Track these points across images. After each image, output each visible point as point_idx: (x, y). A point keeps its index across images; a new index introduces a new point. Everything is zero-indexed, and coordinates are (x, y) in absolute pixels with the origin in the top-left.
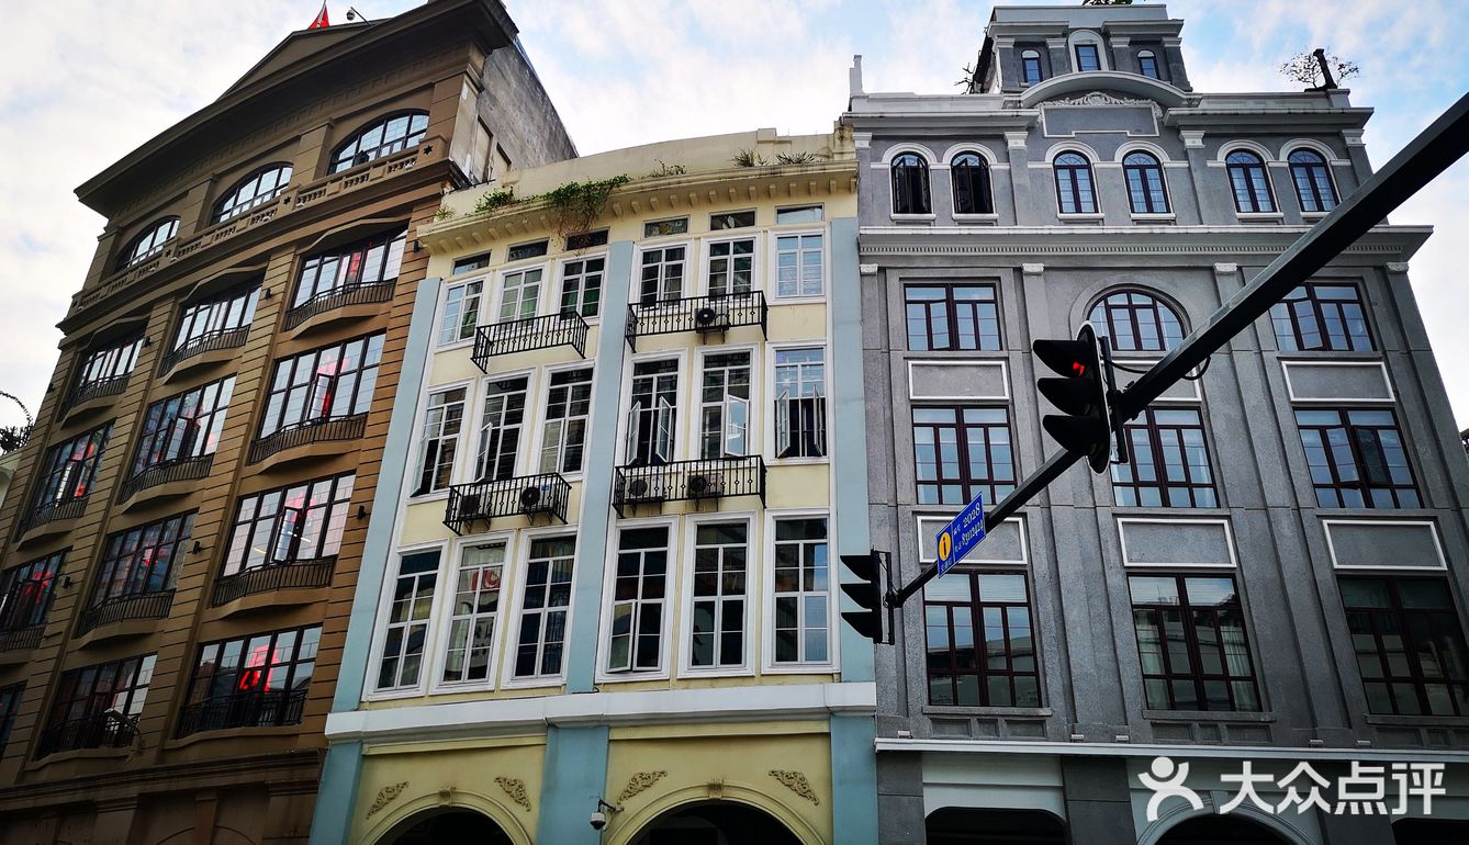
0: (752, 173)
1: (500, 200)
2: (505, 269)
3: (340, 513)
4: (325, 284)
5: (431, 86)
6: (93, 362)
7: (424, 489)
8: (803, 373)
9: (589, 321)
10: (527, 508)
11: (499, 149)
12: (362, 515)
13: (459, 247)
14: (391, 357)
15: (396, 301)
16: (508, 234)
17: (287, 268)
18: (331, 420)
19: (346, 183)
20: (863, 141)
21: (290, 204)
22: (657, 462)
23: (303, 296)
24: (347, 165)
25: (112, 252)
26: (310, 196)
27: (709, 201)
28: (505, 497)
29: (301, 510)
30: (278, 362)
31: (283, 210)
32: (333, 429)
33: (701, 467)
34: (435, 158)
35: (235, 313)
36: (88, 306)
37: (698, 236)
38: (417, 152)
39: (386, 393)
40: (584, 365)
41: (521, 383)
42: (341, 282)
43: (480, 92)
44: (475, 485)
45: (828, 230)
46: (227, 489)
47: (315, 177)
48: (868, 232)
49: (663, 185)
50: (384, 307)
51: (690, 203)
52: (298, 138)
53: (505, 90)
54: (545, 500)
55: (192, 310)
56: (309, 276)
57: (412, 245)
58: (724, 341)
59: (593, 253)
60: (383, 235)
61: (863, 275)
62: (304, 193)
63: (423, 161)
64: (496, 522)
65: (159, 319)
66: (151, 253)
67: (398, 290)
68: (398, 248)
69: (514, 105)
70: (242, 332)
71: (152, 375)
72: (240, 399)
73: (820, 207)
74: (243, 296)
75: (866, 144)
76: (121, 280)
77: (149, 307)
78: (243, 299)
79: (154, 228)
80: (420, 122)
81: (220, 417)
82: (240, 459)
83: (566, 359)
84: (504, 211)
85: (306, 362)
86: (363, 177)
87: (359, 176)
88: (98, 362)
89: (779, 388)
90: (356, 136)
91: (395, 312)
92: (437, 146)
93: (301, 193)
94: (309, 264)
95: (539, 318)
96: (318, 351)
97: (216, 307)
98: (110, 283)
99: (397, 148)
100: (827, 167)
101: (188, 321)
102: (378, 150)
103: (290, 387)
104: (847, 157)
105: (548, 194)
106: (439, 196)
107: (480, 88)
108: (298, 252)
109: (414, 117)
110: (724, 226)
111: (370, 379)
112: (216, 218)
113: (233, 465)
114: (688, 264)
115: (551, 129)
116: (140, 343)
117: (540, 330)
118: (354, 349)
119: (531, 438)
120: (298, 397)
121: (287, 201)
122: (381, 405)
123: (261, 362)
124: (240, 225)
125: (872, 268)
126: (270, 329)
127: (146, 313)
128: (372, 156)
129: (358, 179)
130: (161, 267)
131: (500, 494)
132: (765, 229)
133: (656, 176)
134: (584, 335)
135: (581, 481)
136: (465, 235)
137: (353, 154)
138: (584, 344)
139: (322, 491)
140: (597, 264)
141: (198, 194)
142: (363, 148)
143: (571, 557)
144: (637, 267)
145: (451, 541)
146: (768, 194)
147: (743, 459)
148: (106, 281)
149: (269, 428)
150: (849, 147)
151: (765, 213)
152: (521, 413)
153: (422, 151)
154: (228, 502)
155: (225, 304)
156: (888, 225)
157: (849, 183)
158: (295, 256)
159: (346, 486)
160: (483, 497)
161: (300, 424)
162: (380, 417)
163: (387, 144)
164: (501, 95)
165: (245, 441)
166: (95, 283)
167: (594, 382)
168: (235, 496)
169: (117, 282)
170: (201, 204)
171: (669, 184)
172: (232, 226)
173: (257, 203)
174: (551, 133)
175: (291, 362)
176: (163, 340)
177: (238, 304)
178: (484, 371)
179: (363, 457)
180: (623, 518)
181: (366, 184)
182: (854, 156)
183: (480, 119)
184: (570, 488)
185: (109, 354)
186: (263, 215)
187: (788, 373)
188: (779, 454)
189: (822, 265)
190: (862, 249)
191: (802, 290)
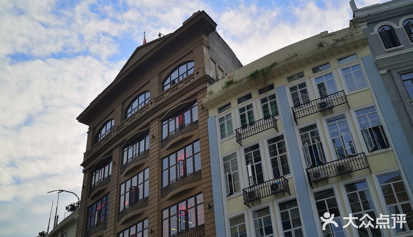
0: (324, 49)
1: (229, 83)
2: (238, 107)
3: (201, 209)
4: (172, 129)
5: (192, 51)
6: (95, 175)
7: (231, 193)
8: (369, 117)
9: (276, 118)
10: (275, 192)
11: (219, 67)
12: (210, 207)
13: (219, 103)
14: (204, 148)
15: (200, 128)
16: (236, 94)
17: (157, 126)
18: (187, 175)
19: (171, 92)
20: (364, 26)
21: (153, 104)
22: (320, 164)
23: (165, 135)
24: (169, 86)
25: (93, 136)
26: (159, 100)
27: (310, 63)
28: (264, 189)
29: (186, 210)
30: (162, 159)
31: (151, 107)
32: (190, 178)
33: (340, 162)
34: (201, 75)
35: (142, 146)
36: (90, 156)
37: (310, 77)
38: (194, 75)
39: (206, 161)
40: (280, 134)
41: (257, 146)
42: (178, 127)
43: (209, 49)
44: (250, 188)
45: (361, 62)
46: (156, 208)
47: (159, 93)
48: (379, 58)
49: (291, 62)
50: (196, 131)
51: (302, 66)
52: (149, 81)
53: (215, 46)
54: (281, 187)
55: (126, 149)
56: (165, 128)
57: (201, 107)
58: (332, 113)
59: (271, 93)
60: (189, 106)
61: (382, 75)
62: (157, 99)
63: (197, 77)
64: (262, 200)
65: (116, 154)
66: (107, 134)
67: (200, 124)
68: (195, 110)
69: (219, 51)
70: (146, 152)
71: (118, 174)
72: (152, 175)
73: (355, 54)
74: (143, 139)
75: (366, 27)
76: (99, 145)
77: (111, 151)
78: (144, 140)
79: (105, 124)
80: (191, 65)
81: (147, 183)
82: (158, 196)
83: (272, 134)
84: (232, 87)
85: (173, 157)
86: (176, 89)
87: (175, 88)
88: (97, 174)
89: (361, 125)
90: (169, 75)
91: (201, 132)
92: (201, 71)
93: (156, 99)
94: (164, 123)
95: (256, 122)
96: (176, 152)
97: (135, 146)
98: (96, 146)
99: (185, 76)
100: (354, 39)
101: (125, 153)
102: (178, 78)
103: (169, 167)
104: (360, 34)
105: (248, 76)
106: (206, 88)
107: (209, 48)
108: (160, 119)
109: (188, 64)
110: (318, 71)
111: (198, 158)
112: (126, 116)
113: (157, 199)
114: (308, 88)
115: (232, 56)
116: (111, 164)
117: (258, 126)
118: (189, 148)
119: (267, 166)
120: (173, 170)
121: (152, 103)
122: (205, 166)
123: (157, 160)
124: (137, 115)
125: (385, 71)
126: (157, 149)
127: (110, 154)
128: (176, 81)
129: (175, 89)
130: (112, 137)
131: (263, 189)
132: (336, 68)
133: (287, 60)
134: (276, 123)
135: (292, 177)
136: (220, 99)
137: (169, 82)
138: (277, 126)
139: (191, 201)
140: (274, 96)
141: (119, 109)
142: (173, 78)
143: (296, 207)
144: (289, 94)
145: (247, 211)
146: (333, 55)
147: (356, 155)
148: (93, 147)
149: (165, 183)
150: (359, 30)
151: (334, 63)
152: (260, 157)
153: (195, 74)
154: (158, 212)
155: (138, 144)
156: (385, 55)
157: (364, 43)
158: (159, 121)
159: (200, 198)
160: (256, 191)
161: (177, 179)
162: (207, 170)
163: (181, 76)
164: (215, 49)
165: (159, 190)
166: (90, 149)
167: (285, 139)
168: (160, 210)
169: (98, 145)
170: (120, 112)
171: (293, 61)
172: (134, 117)
173: (140, 107)
174: (232, 57)
175: (167, 159)
176: (119, 161)
177: (142, 142)
178: (241, 145)
179: (204, 186)
180: (313, 188)
181: (178, 91)
182: (363, 32)
183: (211, 58)
184: (288, 181)
185: (101, 171)
186: (144, 111)
187: (362, 119)
188: (370, 151)
189: (363, 75)
190: (378, 66)
191: (358, 86)
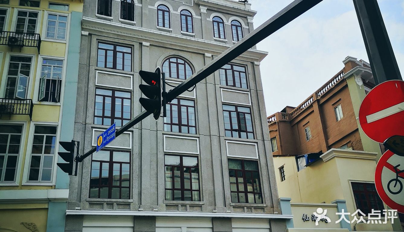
8: (54, 69)
33: (4, 101)
37: (13, 7)
45: (70, 15)
48: (86, 19)
58: (20, 52)
61: (82, 35)
73: (68, 6)
89: (43, 74)
110: (25, 5)
114: (8, 17)
125: (86, 33)
132: (44, 10)
147: (24, 100)
151: (44, 3)
156: (94, 18)
187: (47, 68)
188: (40, 100)
189: (66, 28)
190: (83, 25)
191: (57, 36)
